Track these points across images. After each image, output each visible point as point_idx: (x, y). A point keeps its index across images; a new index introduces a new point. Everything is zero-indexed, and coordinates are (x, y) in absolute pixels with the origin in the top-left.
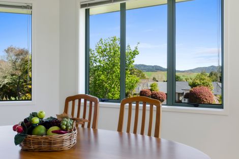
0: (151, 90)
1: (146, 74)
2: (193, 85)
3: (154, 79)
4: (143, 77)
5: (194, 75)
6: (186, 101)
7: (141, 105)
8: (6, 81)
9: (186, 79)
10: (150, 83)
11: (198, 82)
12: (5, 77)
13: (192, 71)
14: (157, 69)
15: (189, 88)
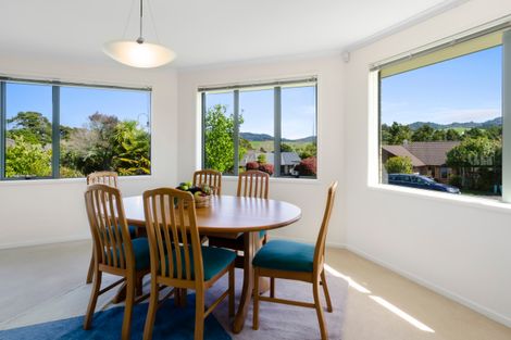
0: (259, 162)
1: (253, 144)
2: (303, 157)
3: (262, 150)
4: (249, 147)
5: (305, 145)
6: (297, 173)
7: (254, 178)
8: (90, 153)
9: (297, 150)
10: (257, 155)
11: (309, 153)
12: (88, 149)
13: (303, 140)
14: (265, 138)
15: (299, 159)
